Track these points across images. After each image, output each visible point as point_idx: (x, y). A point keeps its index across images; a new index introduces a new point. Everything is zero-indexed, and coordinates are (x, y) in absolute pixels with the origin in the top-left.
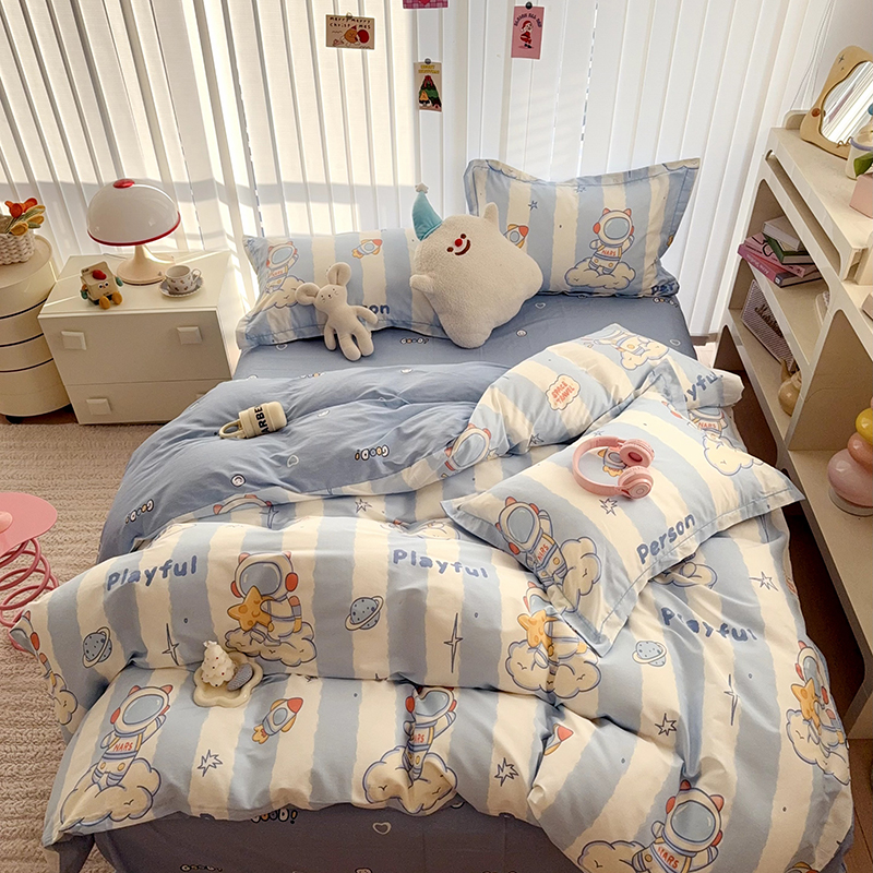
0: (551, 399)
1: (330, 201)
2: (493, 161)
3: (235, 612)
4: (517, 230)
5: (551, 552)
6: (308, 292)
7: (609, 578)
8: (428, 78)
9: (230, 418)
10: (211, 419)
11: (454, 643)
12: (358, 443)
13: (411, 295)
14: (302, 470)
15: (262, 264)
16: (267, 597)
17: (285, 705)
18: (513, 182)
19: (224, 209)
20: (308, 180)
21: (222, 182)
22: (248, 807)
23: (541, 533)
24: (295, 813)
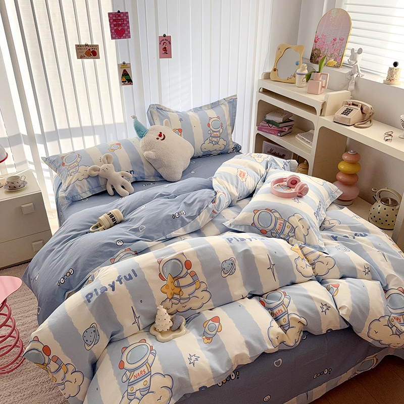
0: (240, 178)
2: (158, 105)
4: (177, 131)
5: (284, 225)
6: (95, 169)
8: (125, 70)
9: (91, 224)
10: (81, 227)
11: (272, 268)
12: (170, 212)
13: (142, 163)
14: (150, 230)
16: (176, 278)
17: (211, 322)
22: (224, 372)
23: (277, 219)
24: (238, 373)
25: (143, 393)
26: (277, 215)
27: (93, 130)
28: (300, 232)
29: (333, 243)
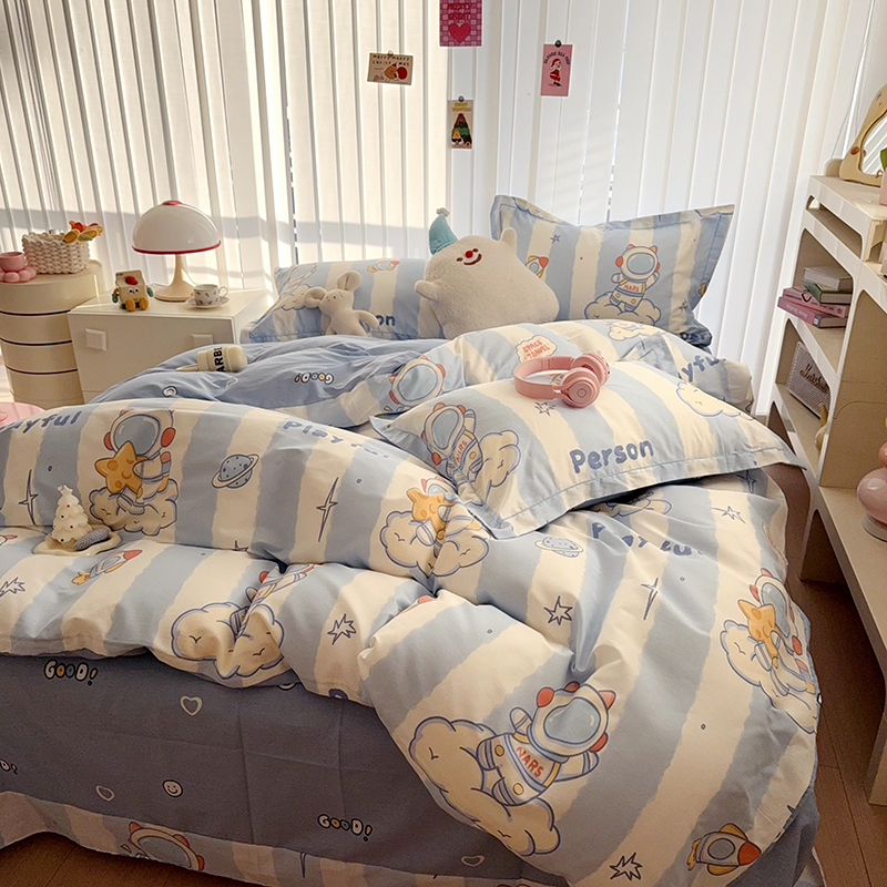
0: (521, 352)
2: (519, 200)
3: (103, 466)
4: (537, 261)
5: (469, 448)
6: (315, 295)
8: (461, 116)
13: (418, 309)
14: (238, 388)
16: (142, 458)
17: (122, 554)
18: (538, 221)
19: (265, 245)
20: (344, 220)
21: (265, 218)
23: (464, 429)
24: (94, 672)
26: (469, 423)
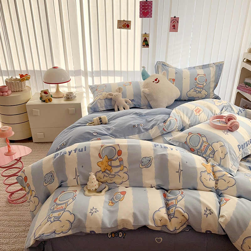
0: (195, 112)
1: (114, 76)
2: (163, 62)
3: (100, 164)
4: (172, 80)
5: (208, 147)
6: (110, 95)
7: (230, 154)
8: (145, 38)
9: (89, 122)
10: (83, 122)
11: (180, 172)
12: (133, 123)
13: (141, 96)
14: (116, 131)
15: (95, 91)
16: (110, 160)
17: (120, 193)
18: (169, 68)
19: (83, 78)
20: (109, 70)
21: (83, 70)
22: (109, 227)
23: (203, 142)
24: (125, 234)
25: (55, 219)
26: (204, 139)
27: (120, 73)
28: (219, 155)
29: (245, 171)
